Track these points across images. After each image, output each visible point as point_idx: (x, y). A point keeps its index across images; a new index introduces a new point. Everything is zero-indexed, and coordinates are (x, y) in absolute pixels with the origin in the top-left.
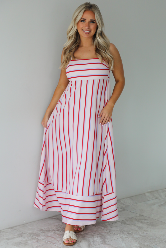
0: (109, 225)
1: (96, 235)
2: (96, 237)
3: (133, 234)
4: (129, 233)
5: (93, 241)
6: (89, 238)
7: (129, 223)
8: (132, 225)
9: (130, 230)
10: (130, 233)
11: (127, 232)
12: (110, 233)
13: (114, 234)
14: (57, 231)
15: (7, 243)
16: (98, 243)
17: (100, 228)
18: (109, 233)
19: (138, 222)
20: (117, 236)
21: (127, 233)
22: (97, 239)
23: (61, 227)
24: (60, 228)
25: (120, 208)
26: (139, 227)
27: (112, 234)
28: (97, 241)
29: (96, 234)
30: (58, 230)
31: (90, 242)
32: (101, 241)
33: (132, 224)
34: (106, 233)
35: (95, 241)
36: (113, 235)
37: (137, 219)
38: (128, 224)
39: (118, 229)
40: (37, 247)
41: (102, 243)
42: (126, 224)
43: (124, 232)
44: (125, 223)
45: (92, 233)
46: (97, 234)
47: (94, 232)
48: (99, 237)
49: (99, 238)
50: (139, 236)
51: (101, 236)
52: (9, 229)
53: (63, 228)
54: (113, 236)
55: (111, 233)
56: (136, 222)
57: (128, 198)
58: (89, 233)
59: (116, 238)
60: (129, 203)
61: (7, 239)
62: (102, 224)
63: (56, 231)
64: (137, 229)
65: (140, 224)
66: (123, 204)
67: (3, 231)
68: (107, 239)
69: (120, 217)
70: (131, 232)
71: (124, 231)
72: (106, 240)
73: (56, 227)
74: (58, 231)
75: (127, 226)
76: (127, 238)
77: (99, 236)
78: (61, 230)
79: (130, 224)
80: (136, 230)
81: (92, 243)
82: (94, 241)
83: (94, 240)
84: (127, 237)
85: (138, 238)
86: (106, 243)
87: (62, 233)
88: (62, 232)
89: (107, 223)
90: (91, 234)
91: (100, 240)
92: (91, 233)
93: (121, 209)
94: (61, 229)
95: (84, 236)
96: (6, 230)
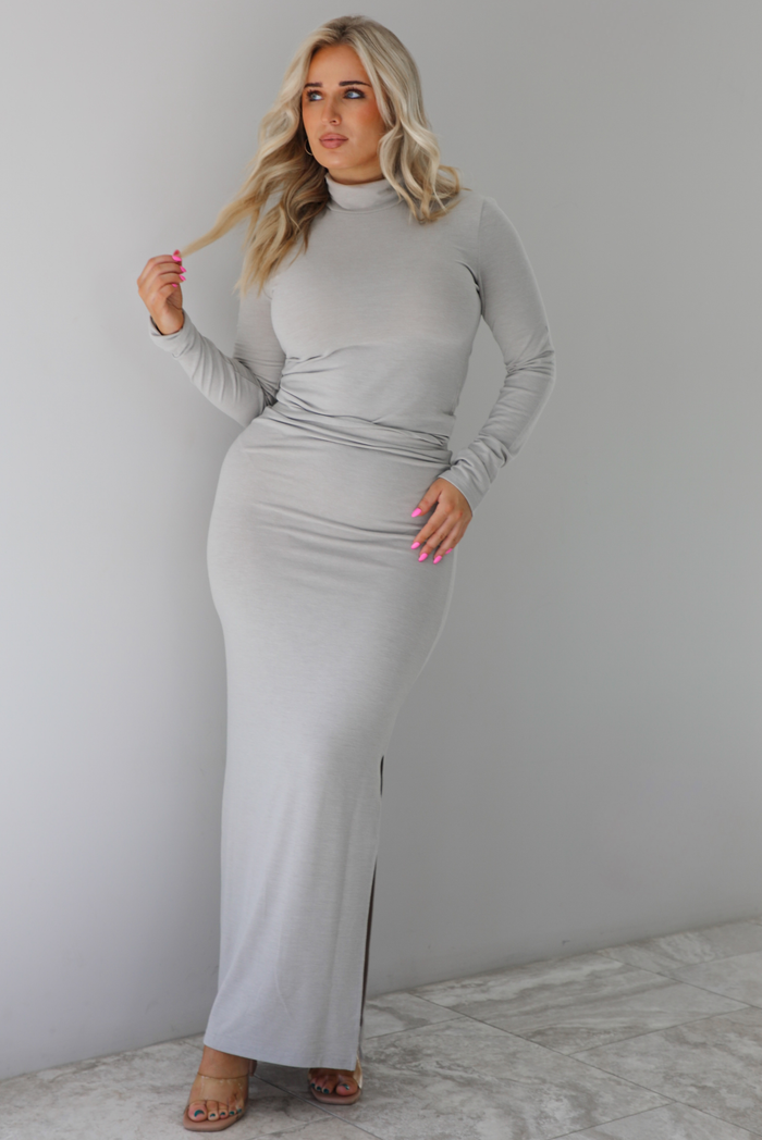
0: (611, 1043)
1: (554, 1089)
2: (551, 1099)
3: (723, 1092)
4: (704, 1087)
5: (536, 1118)
6: (522, 1100)
7: (700, 1039)
8: (715, 1050)
9: (705, 1073)
10: (710, 1084)
11: (693, 1082)
12: (614, 1081)
13: (632, 1088)
14: (377, 1065)
15: (151, 1111)
16: (560, 1128)
17: (569, 1056)
18: (612, 1083)
19: (741, 1035)
20: (648, 1097)
21: (692, 1085)
22: (558, 1109)
23: (397, 1043)
24: (393, 1049)
25: (659, 974)
26: (748, 1061)
27: (626, 1085)
28: (558, 1115)
29: (551, 1083)
30: (383, 1057)
31: (524, 1119)
32: (574, 1120)
33: (716, 1045)
34: (596, 1078)
35: (546, 1118)
36: (630, 1090)
37: (734, 1024)
38: (696, 1045)
39: (653, 1067)
40: (278, 1134)
41: (578, 1127)
42: (687, 1043)
43: (682, 1081)
44: (682, 1040)
45: (536, 1078)
46: (557, 1086)
47: (541, 1075)
48: (566, 1097)
49: (565, 1101)
50: (748, 1102)
51: (574, 1094)
52: (175, 1047)
53: (404, 1050)
54: (629, 1098)
55: (619, 1084)
56: (732, 1036)
57: (690, 935)
58: (522, 1080)
59: (645, 1108)
60: (696, 955)
61: (156, 1090)
62: (578, 1041)
63: (375, 1061)
64: (738, 1067)
65: (749, 1048)
66: (672, 958)
67: (147, 1055)
68: (600, 1110)
69: (660, 1012)
70: (714, 1082)
71: (681, 1075)
72: (596, 1114)
73: (376, 1044)
74: (382, 1062)
75: (694, 1051)
76: (694, 1107)
77: (565, 1092)
78: (396, 1059)
79: (704, 1045)
80: (735, 1074)
81: (532, 1129)
82: (542, 1116)
83: (542, 1112)
84: (692, 1102)
85: (748, 1112)
86: (598, 1128)
87: (398, 1072)
88: (398, 1066)
89: (602, 1037)
90: (529, 1081)
91: (573, 1114)
92: (529, 1077)
93: (664, 979)
94: (396, 1054)
95: (498, 1092)
96: (160, 1047)
